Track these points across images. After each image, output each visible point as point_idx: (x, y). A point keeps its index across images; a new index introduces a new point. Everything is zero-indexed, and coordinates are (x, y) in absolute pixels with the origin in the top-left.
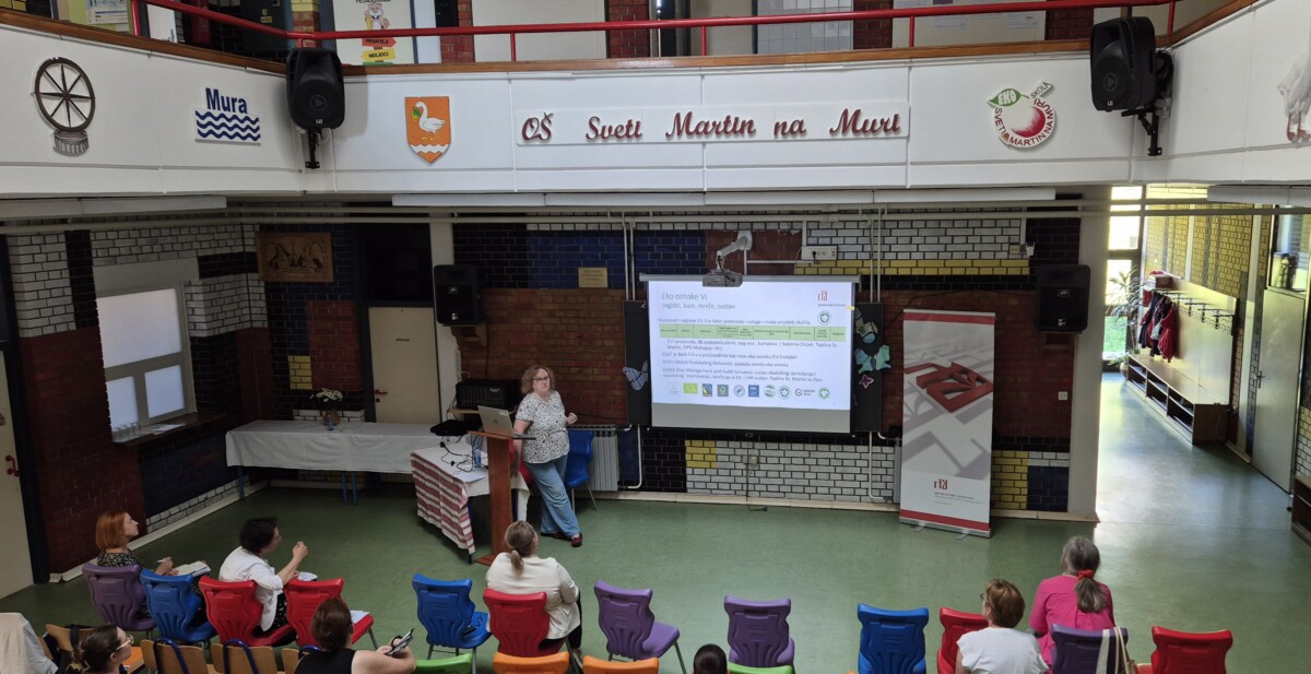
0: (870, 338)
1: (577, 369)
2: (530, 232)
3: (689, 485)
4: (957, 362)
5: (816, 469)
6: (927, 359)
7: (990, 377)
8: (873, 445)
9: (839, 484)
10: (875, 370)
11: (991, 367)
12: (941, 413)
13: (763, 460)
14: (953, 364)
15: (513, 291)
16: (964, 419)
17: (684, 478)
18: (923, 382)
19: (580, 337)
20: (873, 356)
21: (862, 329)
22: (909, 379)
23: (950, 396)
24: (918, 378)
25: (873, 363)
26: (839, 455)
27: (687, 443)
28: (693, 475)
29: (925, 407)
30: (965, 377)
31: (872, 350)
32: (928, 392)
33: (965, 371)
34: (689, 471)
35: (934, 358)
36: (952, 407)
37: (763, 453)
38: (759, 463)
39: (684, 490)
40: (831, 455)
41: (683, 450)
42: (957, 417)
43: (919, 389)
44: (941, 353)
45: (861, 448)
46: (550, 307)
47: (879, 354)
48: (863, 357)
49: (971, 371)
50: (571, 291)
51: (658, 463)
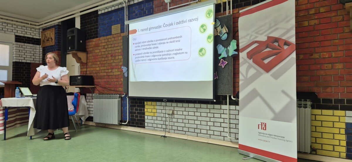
0: (224, 37)
1: (111, 70)
2: (99, 14)
3: (146, 124)
4: (271, 35)
5: (200, 119)
6: (253, 39)
7: (293, 40)
8: (230, 104)
9: (212, 128)
10: (228, 56)
11: (293, 32)
12: (262, 74)
13: (175, 112)
14: (269, 38)
15: (94, 40)
16: (276, 77)
17: (144, 121)
18: (250, 55)
19: (112, 56)
20: (227, 48)
21: (221, 32)
22: (243, 55)
23: (266, 61)
24: (248, 53)
25: (227, 52)
26: (212, 111)
27: (146, 103)
28: (148, 120)
29: (252, 72)
30: (276, 44)
31: (226, 44)
32: (253, 62)
33: (276, 40)
34: (146, 117)
35: (256, 37)
36: (268, 68)
37: (176, 109)
38: (173, 114)
39: (144, 127)
40: (208, 111)
41: (144, 106)
42: (272, 75)
43: (248, 60)
44: (260, 32)
45: (223, 107)
46: (104, 44)
47: (231, 46)
48: (221, 49)
49: (281, 39)
50: (109, 36)
51: (135, 113)
